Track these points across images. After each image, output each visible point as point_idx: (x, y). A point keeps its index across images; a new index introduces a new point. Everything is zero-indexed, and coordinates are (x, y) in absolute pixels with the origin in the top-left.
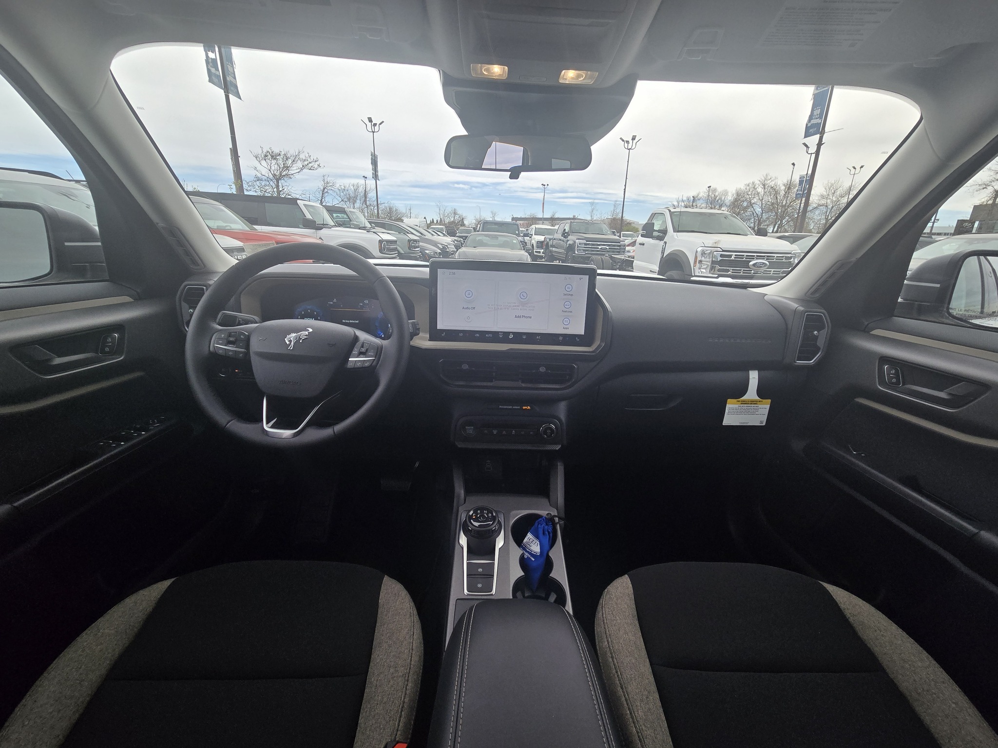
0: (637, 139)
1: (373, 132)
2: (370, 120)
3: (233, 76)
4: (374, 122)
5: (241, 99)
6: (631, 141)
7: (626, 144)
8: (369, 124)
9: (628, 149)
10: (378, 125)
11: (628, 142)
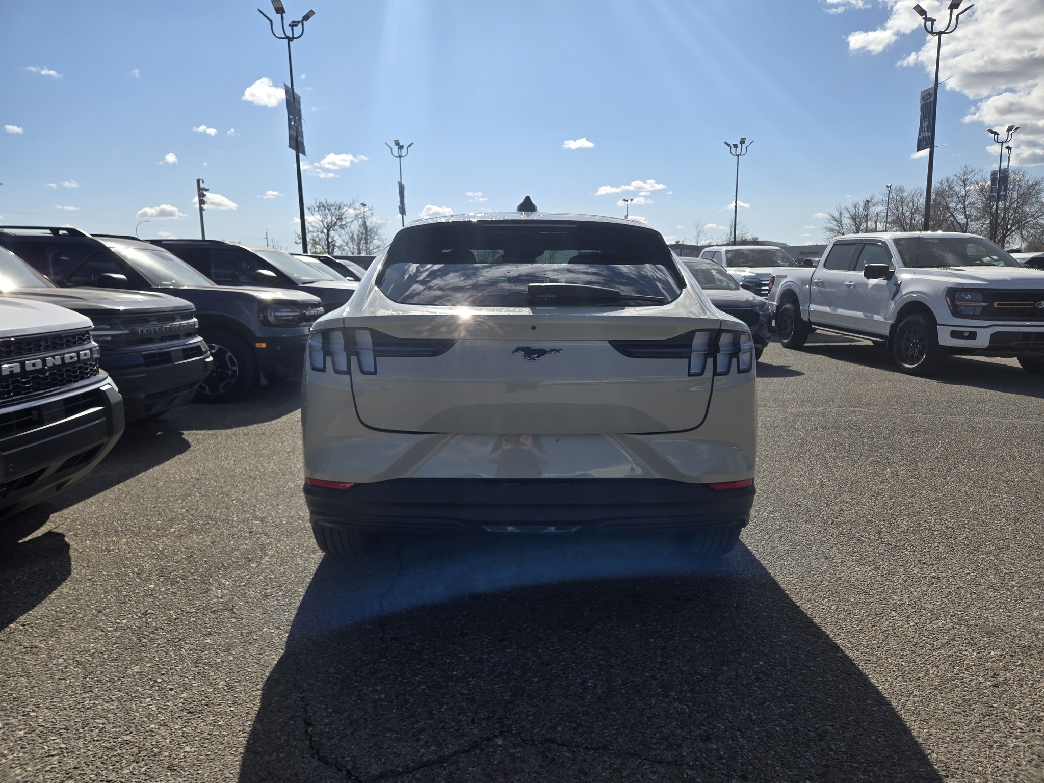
0: (747, 143)
1: (400, 157)
2: (397, 143)
3: (301, 135)
4: (401, 144)
6: (739, 146)
7: (733, 149)
8: (395, 148)
9: (736, 155)
10: (405, 148)
11: (736, 146)
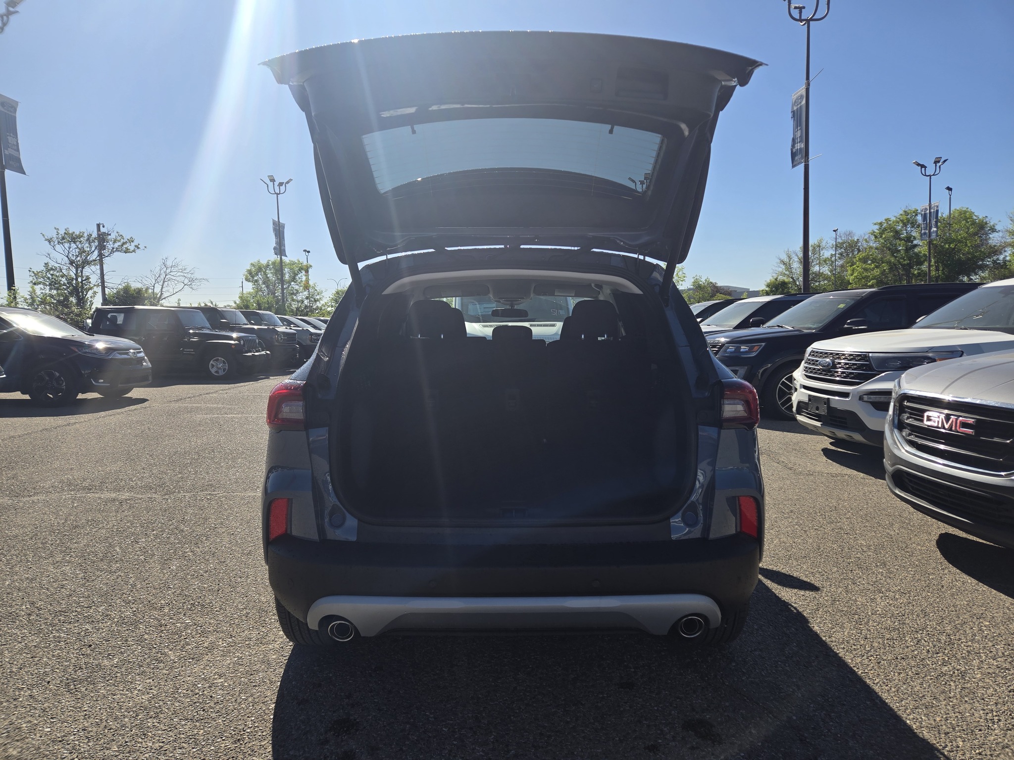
1: (277, 194)
3: (16, 148)
5: (24, 173)
